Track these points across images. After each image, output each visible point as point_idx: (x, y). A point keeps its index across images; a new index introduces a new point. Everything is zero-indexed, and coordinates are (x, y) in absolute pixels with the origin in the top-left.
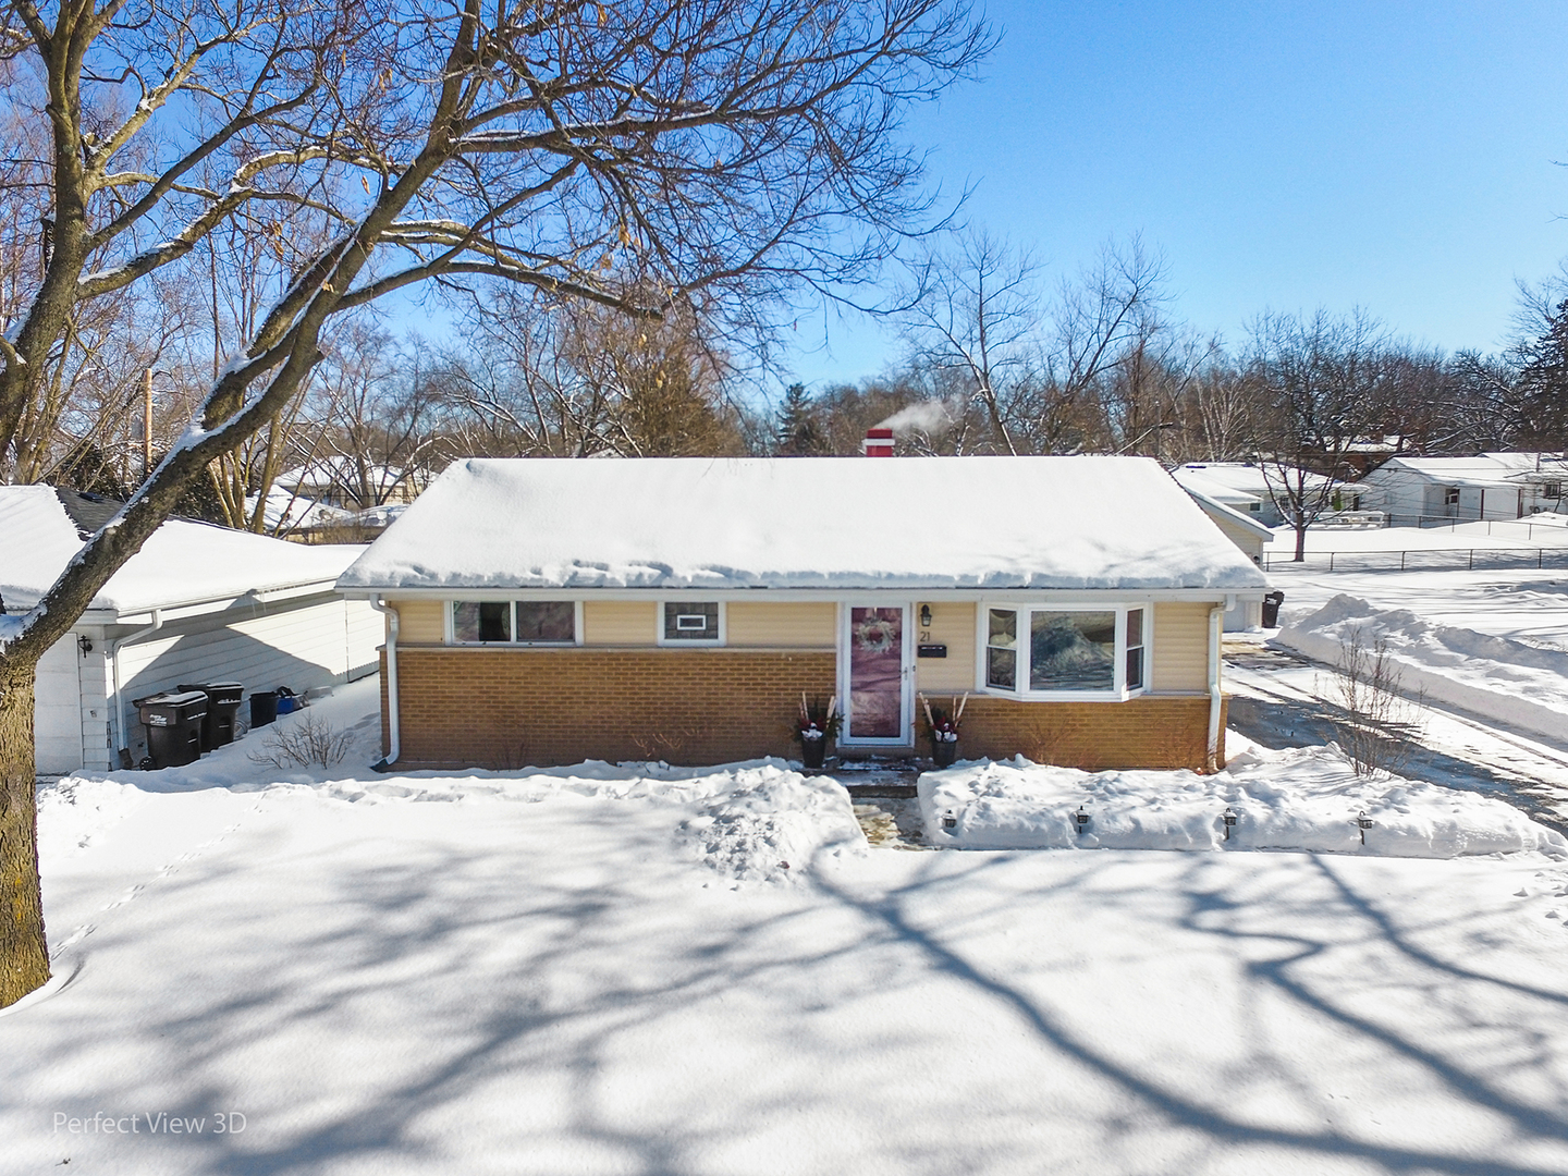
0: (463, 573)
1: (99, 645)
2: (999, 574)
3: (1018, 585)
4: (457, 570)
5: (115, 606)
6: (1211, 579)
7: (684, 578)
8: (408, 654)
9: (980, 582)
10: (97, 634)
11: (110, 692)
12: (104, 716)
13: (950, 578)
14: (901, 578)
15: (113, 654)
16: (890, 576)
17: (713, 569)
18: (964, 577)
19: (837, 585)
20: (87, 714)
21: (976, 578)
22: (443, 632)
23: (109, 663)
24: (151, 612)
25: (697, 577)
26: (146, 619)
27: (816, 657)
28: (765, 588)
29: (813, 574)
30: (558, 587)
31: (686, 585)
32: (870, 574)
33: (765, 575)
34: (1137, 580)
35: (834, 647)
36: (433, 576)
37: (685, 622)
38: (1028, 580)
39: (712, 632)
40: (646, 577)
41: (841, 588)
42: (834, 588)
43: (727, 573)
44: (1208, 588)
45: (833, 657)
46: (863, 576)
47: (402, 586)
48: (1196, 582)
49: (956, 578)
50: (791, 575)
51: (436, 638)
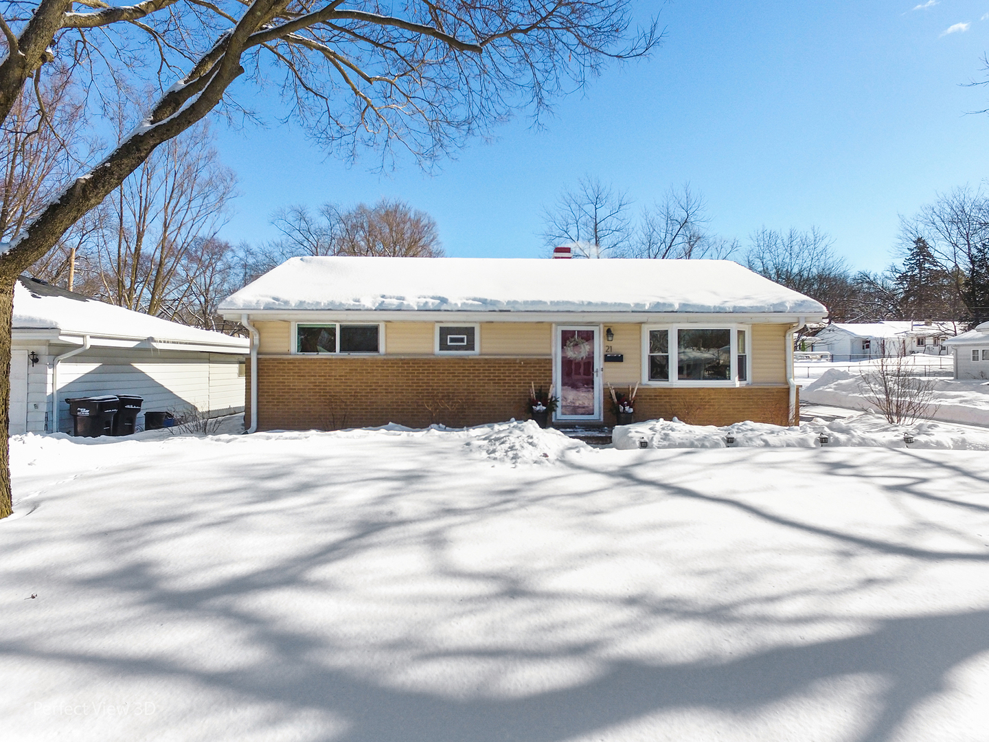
0: (307, 301)
1: (44, 359)
2: (658, 303)
3: (671, 310)
4: (303, 299)
5: (59, 326)
6: (790, 307)
7: (456, 304)
8: (266, 360)
9: (647, 308)
10: (42, 350)
11: (49, 391)
12: (44, 408)
13: (628, 305)
14: (597, 305)
15: (53, 366)
16: (590, 303)
17: (474, 299)
18: (637, 305)
19: (556, 310)
20: (31, 406)
21: (644, 305)
22: (290, 345)
23: (50, 371)
24: (83, 336)
25: (464, 304)
26: (79, 341)
27: (539, 361)
28: (509, 311)
29: (540, 302)
30: (371, 310)
31: (456, 309)
32: (577, 302)
33: (509, 303)
34: (744, 308)
35: (550, 355)
36: (286, 303)
37: (452, 340)
38: (676, 307)
39: (471, 346)
40: (430, 304)
41: (558, 311)
42: (553, 312)
43: (484, 302)
44: (789, 312)
45: (550, 362)
46: (572, 304)
47: (264, 309)
48: (781, 309)
49: (632, 305)
50: (526, 303)
51: (285, 350)
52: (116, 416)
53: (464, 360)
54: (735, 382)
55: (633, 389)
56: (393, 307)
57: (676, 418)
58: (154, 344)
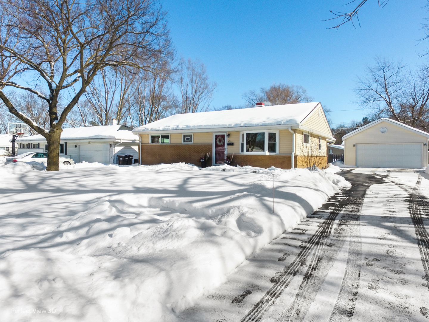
0: (153, 128)
1: (113, 146)
2: (237, 124)
3: (240, 126)
4: (152, 128)
5: (116, 137)
6: (283, 123)
7: (180, 128)
8: (143, 145)
9: (232, 126)
10: (112, 143)
11: (114, 154)
12: (113, 158)
13: (226, 125)
14: (217, 125)
15: (114, 147)
16: (215, 125)
18: (229, 125)
19: (205, 128)
20: (110, 157)
21: (231, 125)
22: (149, 141)
23: (114, 149)
24: (120, 140)
25: (182, 127)
26: (119, 141)
27: (208, 145)
28: (193, 129)
29: (201, 126)
30: (161, 130)
32: (211, 125)
33: (193, 126)
34: (266, 124)
35: (212, 143)
36: (148, 129)
37: (187, 139)
38: (242, 125)
39: (191, 141)
40: (175, 128)
41: (206, 128)
42: (205, 129)
43: (187, 126)
44: (283, 125)
45: (212, 145)
46: (210, 125)
47: (143, 131)
48: (280, 123)
49: (227, 125)
50: (197, 126)
51: (148, 142)
52: (128, 160)
53: (188, 145)
54: (267, 153)
55: (232, 155)
56: (166, 129)
57: (238, 165)
58: (136, 141)
